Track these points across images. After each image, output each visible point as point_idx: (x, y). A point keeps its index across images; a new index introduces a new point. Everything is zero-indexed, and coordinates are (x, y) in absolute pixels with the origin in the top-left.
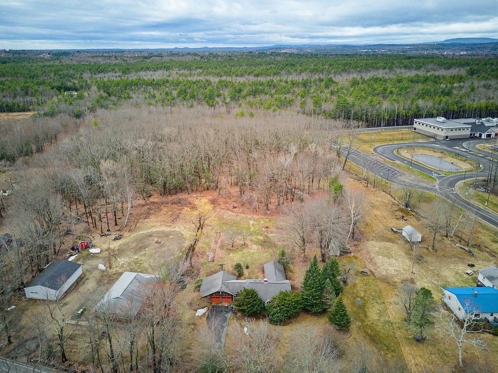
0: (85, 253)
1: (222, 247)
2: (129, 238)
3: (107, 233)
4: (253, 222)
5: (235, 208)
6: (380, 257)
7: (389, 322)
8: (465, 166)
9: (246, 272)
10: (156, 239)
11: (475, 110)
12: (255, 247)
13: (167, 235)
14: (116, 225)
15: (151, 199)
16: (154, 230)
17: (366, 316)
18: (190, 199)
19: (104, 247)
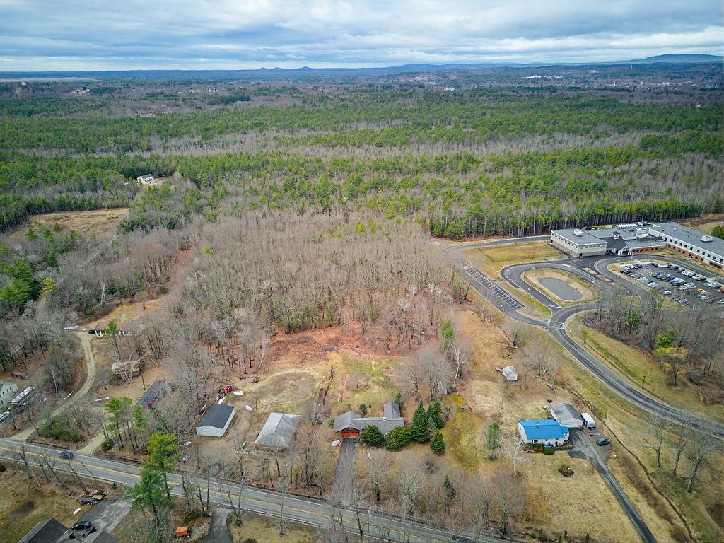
0: (230, 396)
1: (348, 388)
2: (266, 380)
3: (244, 376)
4: (375, 362)
5: (358, 347)
6: (480, 395)
7: (474, 447)
9: (369, 410)
10: (291, 382)
11: (625, 213)
12: (376, 387)
13: (299, 377)
14: (251, 367)
15: (278, 338)
16: (286, 372)
17: (459, 443)
18: (314, 338)
19: (246, 389)
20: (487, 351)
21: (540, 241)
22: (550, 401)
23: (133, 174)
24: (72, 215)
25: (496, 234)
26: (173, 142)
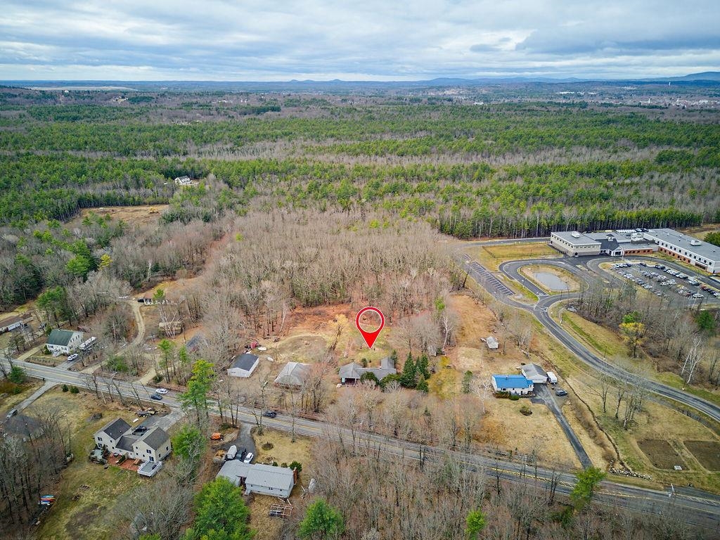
0: (256, 350)
1: (353, 349)
2: (284, 341)
3: (268, 336)
5: (365, 319)
6: (464, 357)
8: (575, 286)
9: (369, 364)
10: (306, 342)
13: (313, 339)
14: (273, 330)
15: (296, 311)
16: (303, 335)
18: (328, 311)
19: (269, 346)
20: (476, 326)
21: (541, 242)
22: (524, 364)
23: (171, 174)
24: (118, 209)
25: (501, 235)
26: (208, 148)
